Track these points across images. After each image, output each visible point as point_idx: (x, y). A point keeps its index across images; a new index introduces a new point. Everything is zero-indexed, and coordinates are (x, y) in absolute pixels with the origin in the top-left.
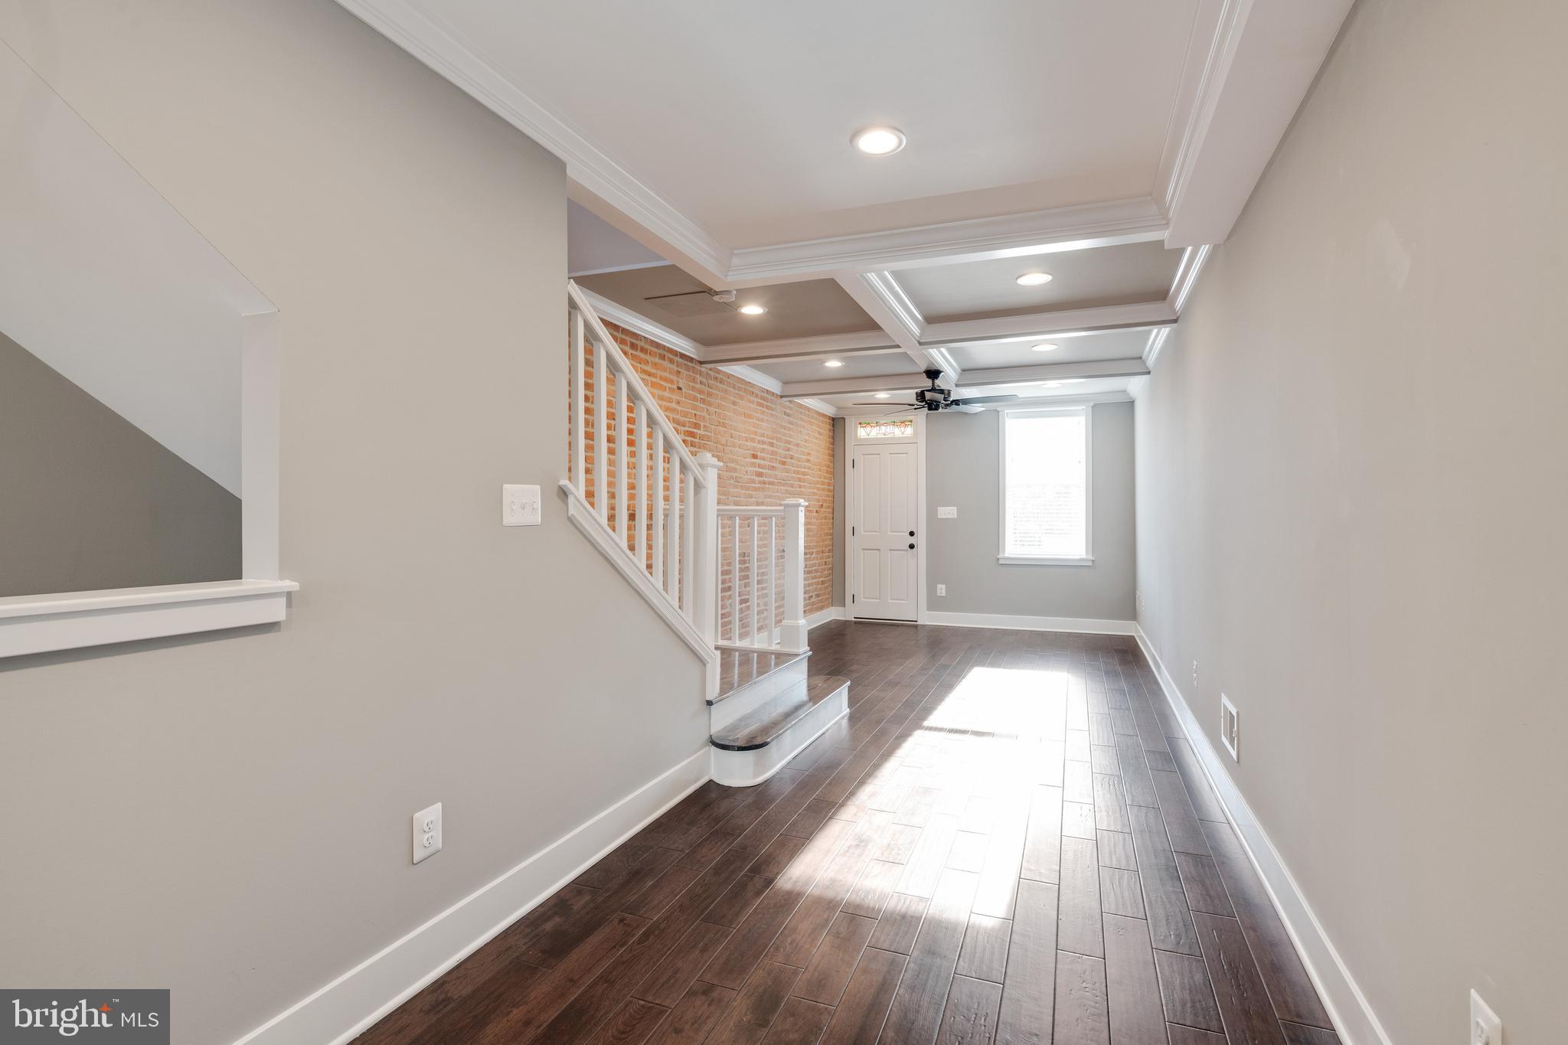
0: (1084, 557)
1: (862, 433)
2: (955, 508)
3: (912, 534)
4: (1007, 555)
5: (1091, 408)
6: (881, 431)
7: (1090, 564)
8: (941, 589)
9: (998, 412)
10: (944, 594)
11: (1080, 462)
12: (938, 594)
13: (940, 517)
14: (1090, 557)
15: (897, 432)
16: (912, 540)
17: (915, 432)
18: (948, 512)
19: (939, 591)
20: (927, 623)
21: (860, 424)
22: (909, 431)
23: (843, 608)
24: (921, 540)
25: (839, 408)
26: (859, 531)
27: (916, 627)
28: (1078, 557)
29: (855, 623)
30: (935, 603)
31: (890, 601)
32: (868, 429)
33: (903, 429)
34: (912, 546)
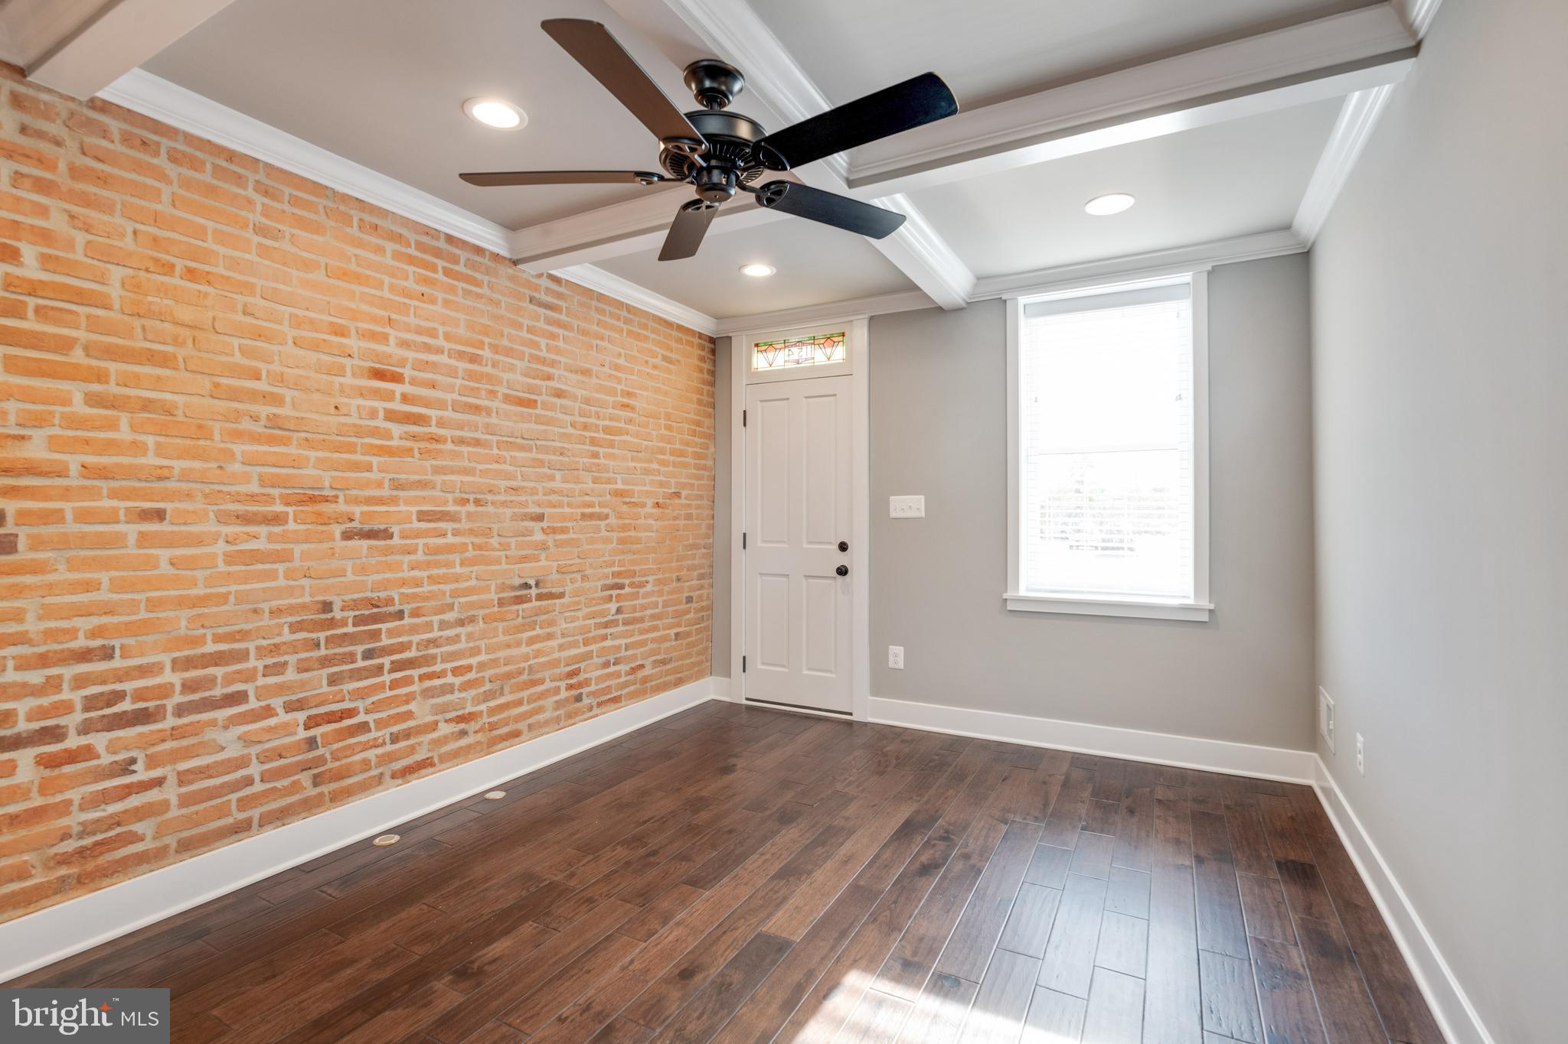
0: (1191, 601)
1: (760, 361)
2: (922, 498)
3: (843, 547)
4: (1023, 592)
5: (1205, 275)
6: (792, 358)
7: (1205, 618)
8: (897, 656)
9: (1005, 301)
10: (901, 665)
11: (1179, 397)
12: (891, 665)
13: (893, 514)
14: (1206, 604)
15: (818, 356)
16: (842, 559)
17: (850, 353)
18: (908, 506)
19: (891, 658)
20: (871, 720)
21: (757, 345)
22: (839, 353)
23: (726, 679)
24: (859, 560)
25: (719, 318)
26: (756, 541)
27: (850, 724)
28: (1175, 602)
29: (749, 708)
30: (884, 682)
31: (805, 672)
32: (771, 355)
33: (829, 350)
34: (842, 571)
